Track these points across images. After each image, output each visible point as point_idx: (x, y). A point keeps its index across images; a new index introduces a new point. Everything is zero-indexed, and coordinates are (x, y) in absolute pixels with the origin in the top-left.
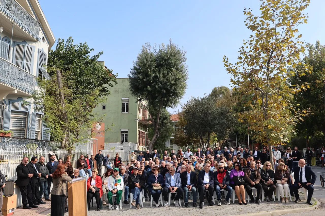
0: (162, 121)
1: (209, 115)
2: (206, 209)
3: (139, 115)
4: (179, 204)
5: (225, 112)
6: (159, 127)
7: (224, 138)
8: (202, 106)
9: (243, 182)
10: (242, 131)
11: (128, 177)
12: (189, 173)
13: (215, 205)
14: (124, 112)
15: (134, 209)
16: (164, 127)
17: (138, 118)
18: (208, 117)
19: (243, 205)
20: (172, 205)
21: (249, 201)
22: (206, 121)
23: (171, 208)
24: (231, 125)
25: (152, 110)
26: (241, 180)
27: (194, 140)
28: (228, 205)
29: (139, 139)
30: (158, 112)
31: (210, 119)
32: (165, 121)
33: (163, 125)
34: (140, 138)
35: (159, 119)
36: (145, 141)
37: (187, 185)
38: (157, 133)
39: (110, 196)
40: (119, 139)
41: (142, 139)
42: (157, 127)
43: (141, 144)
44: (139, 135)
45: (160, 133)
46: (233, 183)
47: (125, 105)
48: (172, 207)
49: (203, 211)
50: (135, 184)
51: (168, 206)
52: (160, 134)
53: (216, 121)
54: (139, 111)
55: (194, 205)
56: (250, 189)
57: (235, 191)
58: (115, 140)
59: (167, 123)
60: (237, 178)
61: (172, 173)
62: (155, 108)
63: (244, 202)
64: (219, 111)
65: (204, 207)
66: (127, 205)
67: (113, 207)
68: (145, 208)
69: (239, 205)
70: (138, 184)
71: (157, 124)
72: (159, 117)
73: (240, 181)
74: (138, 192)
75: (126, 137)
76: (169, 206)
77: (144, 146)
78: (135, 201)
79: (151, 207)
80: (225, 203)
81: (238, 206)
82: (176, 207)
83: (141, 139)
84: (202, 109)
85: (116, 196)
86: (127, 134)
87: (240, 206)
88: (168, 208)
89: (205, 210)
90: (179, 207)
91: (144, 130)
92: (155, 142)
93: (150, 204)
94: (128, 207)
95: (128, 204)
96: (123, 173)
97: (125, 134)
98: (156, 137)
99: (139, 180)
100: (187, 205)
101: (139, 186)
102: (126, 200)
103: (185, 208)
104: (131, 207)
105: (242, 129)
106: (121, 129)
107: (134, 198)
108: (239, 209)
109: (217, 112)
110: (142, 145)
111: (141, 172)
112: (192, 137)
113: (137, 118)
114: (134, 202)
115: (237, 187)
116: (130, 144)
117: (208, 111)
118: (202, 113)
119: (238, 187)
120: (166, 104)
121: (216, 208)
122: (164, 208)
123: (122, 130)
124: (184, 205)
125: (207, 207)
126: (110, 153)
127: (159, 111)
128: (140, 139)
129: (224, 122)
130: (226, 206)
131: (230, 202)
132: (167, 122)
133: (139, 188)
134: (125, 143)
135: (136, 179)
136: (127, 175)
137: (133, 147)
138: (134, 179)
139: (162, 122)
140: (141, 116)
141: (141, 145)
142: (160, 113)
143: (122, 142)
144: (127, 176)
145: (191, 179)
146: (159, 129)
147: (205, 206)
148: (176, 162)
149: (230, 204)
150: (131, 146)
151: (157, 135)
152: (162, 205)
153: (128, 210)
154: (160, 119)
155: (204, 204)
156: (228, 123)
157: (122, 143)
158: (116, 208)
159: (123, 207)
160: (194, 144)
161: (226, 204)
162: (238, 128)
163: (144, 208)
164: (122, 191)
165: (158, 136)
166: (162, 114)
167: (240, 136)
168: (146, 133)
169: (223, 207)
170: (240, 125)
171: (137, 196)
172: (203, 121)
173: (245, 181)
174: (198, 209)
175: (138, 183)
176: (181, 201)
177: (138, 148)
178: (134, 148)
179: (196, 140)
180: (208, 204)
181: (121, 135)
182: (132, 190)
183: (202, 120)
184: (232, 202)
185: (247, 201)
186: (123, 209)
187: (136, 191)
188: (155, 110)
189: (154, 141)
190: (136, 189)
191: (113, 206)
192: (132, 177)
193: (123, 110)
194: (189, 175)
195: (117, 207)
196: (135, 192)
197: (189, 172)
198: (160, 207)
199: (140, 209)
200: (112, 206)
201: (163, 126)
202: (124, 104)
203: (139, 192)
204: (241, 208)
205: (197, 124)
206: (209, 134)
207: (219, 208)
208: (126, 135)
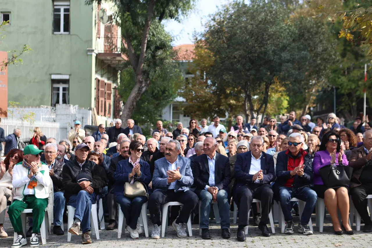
0: (153, 52)
1: (269, 39)
2: (253, 242)
3: (96, 39)
4: (187, 232)
5: (308, 32)
6: (146, 68)
7: (303, 105)
8: (253, 18)
9: (347, 182)
10: (349, 87)
11: (62, 170)
12: (211, 159)
13: (274, 234)
14: (59, 30)
15: (77, 243)
16: (158, 68)
17: (93, 48)
18: (267, 44)
19: (345, 236)
20: (172, 234)
21: (358, 229)
22: (261, 53)
23: (168, 240)
24: (321, 65)
25: (129, 24)
26: (341, 175)
27: (230, 105)
28: (307, 235)
29: (97, 99)
30: (143, 30)
31: (270, 48)
32: (159, 53)
33: (154, 62)
34: (98, 97)
35: (145, 47)
36: (112, 103)
37: (208, 185)
38: (141, 82)
39: (16, 212)
40: (48, 98)
41: (103, 99)
42: (141, 66)
43: (102, 111)
44: (98, 89)
45: (148, 82)
46: (322, 183)
47: (62, 13)
48: (170, 239)
49: (245, 245)
50: (81, 183)
51: (161, 236)
52: (147, 85)
53: (285, 55)
54: (97, 29)
55: (224, 234)
56: (362, 199)
57: (325, 203)
58: (37, 102)
59: (164, 58)
60: (331, 170)
61: (170, 156)
62: (136, 20)
63: (347, 229)
64: (293, 28)
65: (248, 239)
66: (59, 236)
67: (24, 241)
68: (103, 242)
69: (335, 236)
70: (87, 183)
71: (140, 60)
72: (146, 41)
73: (337, 177)
74: (87, 202)
75: (64, 95)
76: (163, 235)
77: (110, 117)
78: (79, 223)
79: (118, 239)
80: (301, 231)
81: (332, 237)
82: (180, 238)
83: (102, 101)
84: (252, 24)
85: (31, 212)
86: (66, 86)
87: (337, 237)
88: (161, 240)
89: (249, 244)
90: (188, 239)
91: (109, 79)
92: (135, 104)
93: (117, 233)
94: (62, 241)
95: (63, 234)
96: (51, 160)
97: (61, 86)
98: (139, 93)
99: (89, 175)
100: (206, 235)
101: (90, 189)
102: (58, 225)
103: (203, 240)
104: (69, 239)
105: (350, 83)
106: (51, 73)
107: (77, 216)
108: (334, 244)
109: (288, 34)
110: (105, 115)
111: (97, 158)
112: (227, 96)
113: (91, 46)
114: (77, 225)
115: (330, 193)
116: (73, 109)
117: (266, 30)
118: (251, 34)
119: (332, 191)
120: (164, 12)
121: (276, 241)
122: (150, 240)
123: (54, 77)
124: (201, 234)
125: (257, 238)
126: (22, 126)
127: (145, 26)
128: (101, 99)
129: (306, 58)
130: (301, 236)
131: (311, 228)
132: (164, 55)
133: (89, 193)
134: (61, 106)
135: (84, 171)
136: (61, 165)
137: (83, 118)
138: (78, 173)
139: (154, 56)
140: (101, 42)
141: (103, 113)
142: (148, 32)
143: (55, 103)
144: (59, 167)
145: (217, 172)
146: (145, 73)
147: (251, 237)
148: (183, 141)
149: (311, 232)
150: (77, 116)
151: (140, 88)
152: (147, 235)
153: (60, 245)
154: (147, 48)
155: (248, 232)
156: (314, 61)
157: (55, 105)
158: (32, 241)
159: (48, 241)
160: (231, 115)
161: (302, 233)
162: (340, 80)
163: (101, 242)
164: (47, 200)
165: (144, 89)
166: (153, 35)
167: (345, 99)
168: (114, 85)
169: (294, 240)
170: (344, 72)
171: (83, 212)
172: (254, 55)
173: (351, 180)
174: (233, 243)
175: (87, 181)
176: (192, 227)
177: (94, 120)
178: (84, 120)
179: (235, 105)
180: (257, 233)
181: (53, 89)
182: (72, 198)
183: (251, 53)
184: (316, 230)
185: (354, 228)
186: (50, 244)
187: (82, 198)
188: (135, 23)
189: (133, 102)
190: (81, 194)
191: (23, 237)
192: (74, 167)
193: (56, 27)
194: (212, 164)
195: (34, 240)
196: (80, 203)
197: (211, 155)
198: (142, 238)
199: (93, 242)
200: (21, 236)
201: (155, 65)
202: (59, 10)
203: (90, 202)
204: (340, 240)
205: (239, 61)
206: (267, 88)
207: (285, 240)
208: (64, 89)
